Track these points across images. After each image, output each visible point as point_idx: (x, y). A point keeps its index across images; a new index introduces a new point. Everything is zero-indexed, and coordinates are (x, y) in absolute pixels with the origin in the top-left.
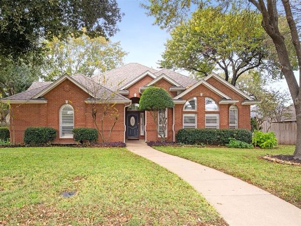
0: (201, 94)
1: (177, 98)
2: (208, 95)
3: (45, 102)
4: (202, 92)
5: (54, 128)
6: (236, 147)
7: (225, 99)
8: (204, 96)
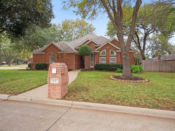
0: (108, 48)
1: (96, 50)
2: (111, 48)
3: (44, 53)
4: (108, 47)
5: (47, 63)
6: (119, 72)
7: (119, 50)
8: (109, 49)
